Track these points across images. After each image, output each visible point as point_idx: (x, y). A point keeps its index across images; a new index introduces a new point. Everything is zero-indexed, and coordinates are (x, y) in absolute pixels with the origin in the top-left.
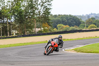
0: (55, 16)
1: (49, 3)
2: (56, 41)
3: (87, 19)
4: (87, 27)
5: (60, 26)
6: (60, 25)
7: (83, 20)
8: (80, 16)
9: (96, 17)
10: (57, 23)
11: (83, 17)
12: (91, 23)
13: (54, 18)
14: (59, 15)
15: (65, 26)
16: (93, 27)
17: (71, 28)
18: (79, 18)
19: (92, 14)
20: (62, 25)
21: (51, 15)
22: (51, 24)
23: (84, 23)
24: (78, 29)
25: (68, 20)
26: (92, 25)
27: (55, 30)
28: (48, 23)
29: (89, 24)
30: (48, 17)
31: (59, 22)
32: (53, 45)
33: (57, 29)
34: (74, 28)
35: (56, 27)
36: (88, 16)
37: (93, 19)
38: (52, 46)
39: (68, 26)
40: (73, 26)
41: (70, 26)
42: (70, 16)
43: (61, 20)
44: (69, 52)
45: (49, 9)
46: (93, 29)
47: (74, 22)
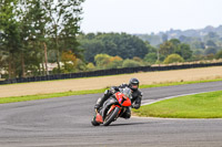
0: (91, 36)
1: (76, 8)
3: (161, 41)
4: (162, 59)
6: (101, 55)
7: (153, 45)
8: (146, 36)
9: (182, 37)
10: (95, 52)
11: (152, 37)
12: (170, 51)
13: (87, 41)
14: (99, 34)
15: (112, 58)
16: (176, 60)
17: (127, 62)
18: (144, 40)
19: (172, 31)
20: (107, 56)
21: (81, 33)
22: (81, 54)
23: (154, 50)
24: (142, 64)
25: (119, 45)
26: (173, 55)
27: (90, 66)
28: (74, 50)
29: (166, 54)
30: (74, 38)
31: (99, 49)
32: (120, 101)
33: (95, 64)
34: (132, 61)
35: (92, 60)
36: (165, 36)
37: (175, 41)
39: (118, 58)
40: (130, 58)
41: (124, 59)
42: (124, 35)
43: (102, 43)
45: (76, 20)
46: (174, 64)
47: (133, 50)
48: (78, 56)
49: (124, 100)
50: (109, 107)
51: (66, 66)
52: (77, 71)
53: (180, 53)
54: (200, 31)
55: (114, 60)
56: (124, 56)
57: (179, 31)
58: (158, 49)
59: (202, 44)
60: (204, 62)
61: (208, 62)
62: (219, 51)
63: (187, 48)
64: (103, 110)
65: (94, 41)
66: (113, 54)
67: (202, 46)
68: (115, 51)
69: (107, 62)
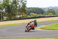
0: (29, 8)
3: (48, 10)
4: (48, 14)
9: (53, 9)
11: (45, 8)
12: (50, 12)
13: (28, 10)
14: (31, 8)
15: (35, 14)
16: (51, 15)
18: (43, 9)
19: (50, 7)
21: (27, 8)
23: (46, 12)
24: (42, 16)
25: (36, 10)
27: (29, 16)
30: (25, 9)
31: (31, 12)
33: (30, 16)
35: (29, 15)
36: (48, 8)
38: (30, 26)
40: (39, 14)
41: (38, 14)
42: (38, 8)
43: (32, 10)
44: (37, 29)
45: (25, 4)
46: (51, 16)
47: (40, 12)
48: (26, 14)
49: (32, 25)
50: (29, 27)
51: (23, 16)
52: (25, 18)
53: (52, 13)
57: (52, 7)
64: (27, 28)
65: (30, 10)
68: (35, 12)
69: (33, 15)
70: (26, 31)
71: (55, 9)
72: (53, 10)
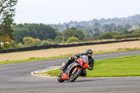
1: (11, 8)
2: (85, 59)
3: (65, 28)
4: (66, 40)
5: (27, 40)
6: (27, 38)
7: (60, 31)
8: (55, 25)
9: (78, 26)
10: (23, 36)
11: (59, 26)
12: (71, 35)
13: (18, 29)
14: (26, 24)
15: (34, 40)
16: (74, 41)
17: (43, 42)
18: (54, 28)
19: (72, 22)
20: (31, 38)
21: (14, 24)
22: (14, 37)
23: (61, 35)
24: (53, 43)
25: (38, 31)
26: (72, 38)
27: (20, 45)
28: (10, 35)
29: (68, 37)
30: (10, 27)
31: (26, 34)
33: (23, 43)
34: (47, 42)
35: (21, 41)
36: (67, 25)
37: (73, 29)
39: (38, 40)
40: (46, 39)
41: (42, 40)
42: (41, 25)
43: (28, 30)
45: (11, 16)
46: (73, 43)
47: (48, 34)
48: (13, 39)
49: (84, 63)
51: (5, 45)
53: (77, 36)
54: (89, 22)
55: (35, 41)
56: (42, 38)
57: (76, 22)
58: (63, 33)
59: (91, 30)
60: (92, 42)
61: (95, 41)
62: (101, 35)
63: (82, 33)
65: (22, 29)
66: (35, 37)
67: (91, 31)
68: (36, 35)
69: (31, 42)
70: (61, 81)
71: (82, 27)
72: (78, 29)
